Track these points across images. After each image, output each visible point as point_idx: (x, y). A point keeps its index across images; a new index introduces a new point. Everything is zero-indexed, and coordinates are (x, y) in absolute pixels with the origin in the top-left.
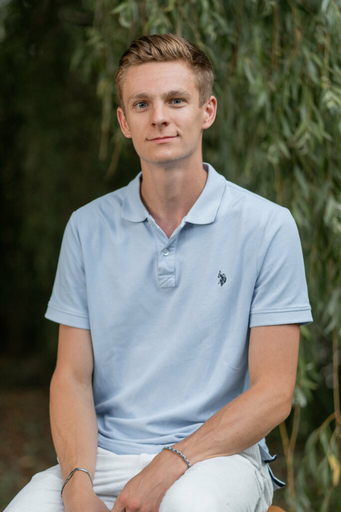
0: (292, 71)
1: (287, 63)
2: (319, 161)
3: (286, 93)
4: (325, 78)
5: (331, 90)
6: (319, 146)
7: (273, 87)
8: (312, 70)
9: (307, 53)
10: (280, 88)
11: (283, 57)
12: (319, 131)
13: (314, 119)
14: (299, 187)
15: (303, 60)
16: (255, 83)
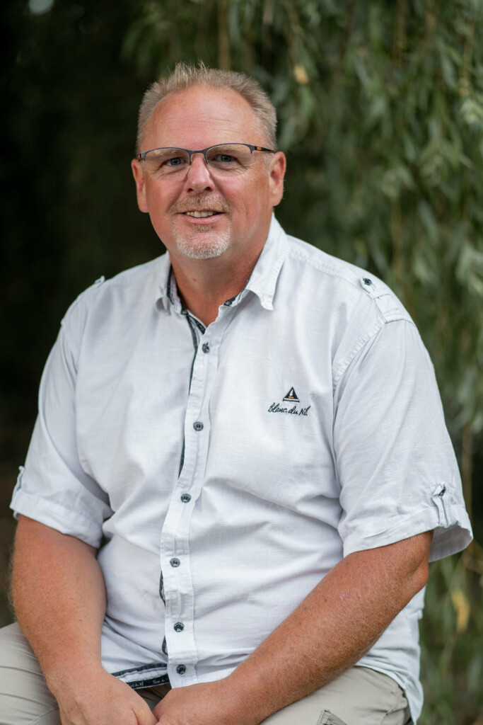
0: (420, 70)
1: (415, 58)
2: (453, 194)
3: (411, 100)
4: (465, 82)
5: (472, 97)
6: (455, 173)
7: (394, 91)
8: (447, 69)
9: (441, 46)
10: (404, 92)
11: (409, 50)
12: (455, 154)
13: (448, 137)
14: (424, 230)
15: (436, 56)
16: (370, 83)
